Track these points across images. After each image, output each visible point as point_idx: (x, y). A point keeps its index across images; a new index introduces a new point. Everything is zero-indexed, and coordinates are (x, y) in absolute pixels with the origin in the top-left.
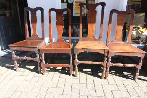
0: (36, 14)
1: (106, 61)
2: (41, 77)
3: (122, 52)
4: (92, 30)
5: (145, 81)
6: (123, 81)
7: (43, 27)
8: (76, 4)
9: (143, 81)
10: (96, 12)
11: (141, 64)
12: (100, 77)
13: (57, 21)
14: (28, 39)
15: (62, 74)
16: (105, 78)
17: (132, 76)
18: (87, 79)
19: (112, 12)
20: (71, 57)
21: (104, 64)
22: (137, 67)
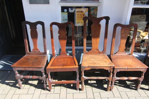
0: (36, 28)
1: (111, 76)
2: (48, 94)
3: (127, 68)
4: (96, 44)
5: (146, 91)
6: (127, 93)
7: (44, 42)
8: (78, 13)
9: (144, 90)
10: (100, 26)
11: (143, 77)
12: (106, 89)
13: (59, 35)
14: (28, 54)
15: (68, 89)
16: (110, 90)
17: (135, 85)
18: (94, 93)
19: (116, 26)
20: (78, 74)
21: (110, 79)
22: (139, 80)
